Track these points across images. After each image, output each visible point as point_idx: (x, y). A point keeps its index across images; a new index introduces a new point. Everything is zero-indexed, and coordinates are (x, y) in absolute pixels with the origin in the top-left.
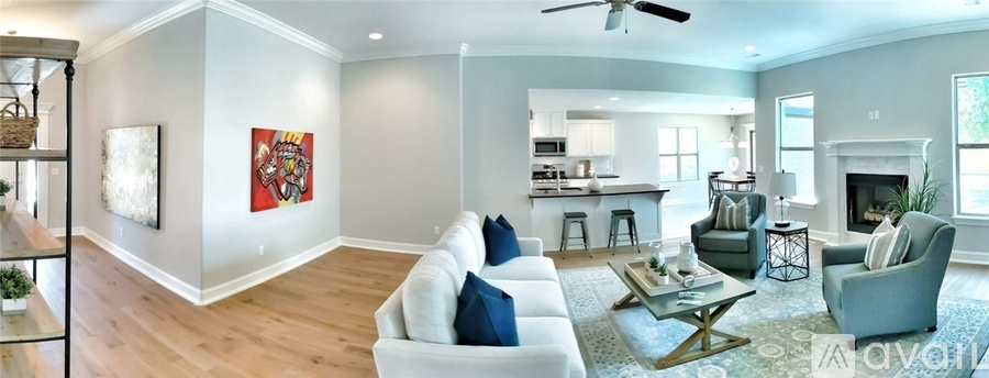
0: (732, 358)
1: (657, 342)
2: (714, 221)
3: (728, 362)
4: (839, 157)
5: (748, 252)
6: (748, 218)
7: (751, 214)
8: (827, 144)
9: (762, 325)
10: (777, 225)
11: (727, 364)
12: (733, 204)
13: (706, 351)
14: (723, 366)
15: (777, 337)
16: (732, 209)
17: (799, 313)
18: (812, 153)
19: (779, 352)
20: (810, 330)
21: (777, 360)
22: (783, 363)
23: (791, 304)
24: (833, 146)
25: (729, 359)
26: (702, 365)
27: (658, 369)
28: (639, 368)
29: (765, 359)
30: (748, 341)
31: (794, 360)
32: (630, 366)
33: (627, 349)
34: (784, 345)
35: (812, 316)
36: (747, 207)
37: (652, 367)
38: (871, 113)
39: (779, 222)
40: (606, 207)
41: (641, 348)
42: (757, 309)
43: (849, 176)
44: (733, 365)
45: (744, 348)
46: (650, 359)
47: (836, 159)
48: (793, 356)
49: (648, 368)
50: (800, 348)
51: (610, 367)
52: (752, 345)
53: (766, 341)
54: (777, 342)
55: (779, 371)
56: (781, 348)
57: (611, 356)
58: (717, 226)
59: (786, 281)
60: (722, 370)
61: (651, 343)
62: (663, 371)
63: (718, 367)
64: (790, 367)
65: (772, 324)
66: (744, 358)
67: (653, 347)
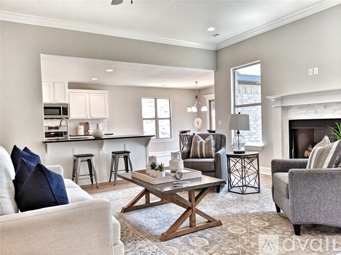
0: (211, 233)
1: (158, 227)
2: (189, 152)
3: (208, 236)
4: (282, 107)
5: (214, 171)
6: (213, 149)
7: (216, 146)
8: (272, 98)
9: (229, 216)
10: (235, 152)
11: (208, 237)
12: (202, 140)
13: (193, 228)
14: (206, 238)
15: (240, 223)
16: (202, 142)
17: (255, 211)
18: (260, 106)
19: (242, 231)
20: (265, 220)
21: (242, 235)
22: (246, 237)
23: (248, 206)
24: (277, 99)
25: (209, 233)
26: (191, 237)
27: (162, 241)
28: (149, 242)
29: (233, 234)
30: (220, 224)
31: (253, 236)
32: (143, 241)
33: (138, 232)
34: (246, 227)
35: (265, 213)
36: (213, 141)
37: (158, 240)
38: (311, 70)
39: (237, 150)
40: (107, 150)
41: (148, 230)
42: (224, 208)
43: (291, 122)
44: (213, 237)
45: (218, 228)
46: (156, 236)
47: (280, 109)
48: (253, 234)
49: (155, 241)
50: (258, 230)
51: (129, 244)
52: (223, 226)
53: (233, 225)
54: (241, 225)
55: (244, 242)
56: (244, 229)
57: (128, 237)
58: (191, 156)
59: (243, 194)
60: (205, 240)
61: (154, 227)
62: (166, 242)
63: (202, 239)
64: (251, 240)
65: (236, 216)
66: (218, 233)
67: (156, 229)
